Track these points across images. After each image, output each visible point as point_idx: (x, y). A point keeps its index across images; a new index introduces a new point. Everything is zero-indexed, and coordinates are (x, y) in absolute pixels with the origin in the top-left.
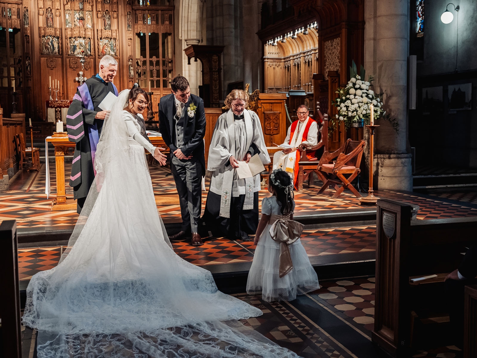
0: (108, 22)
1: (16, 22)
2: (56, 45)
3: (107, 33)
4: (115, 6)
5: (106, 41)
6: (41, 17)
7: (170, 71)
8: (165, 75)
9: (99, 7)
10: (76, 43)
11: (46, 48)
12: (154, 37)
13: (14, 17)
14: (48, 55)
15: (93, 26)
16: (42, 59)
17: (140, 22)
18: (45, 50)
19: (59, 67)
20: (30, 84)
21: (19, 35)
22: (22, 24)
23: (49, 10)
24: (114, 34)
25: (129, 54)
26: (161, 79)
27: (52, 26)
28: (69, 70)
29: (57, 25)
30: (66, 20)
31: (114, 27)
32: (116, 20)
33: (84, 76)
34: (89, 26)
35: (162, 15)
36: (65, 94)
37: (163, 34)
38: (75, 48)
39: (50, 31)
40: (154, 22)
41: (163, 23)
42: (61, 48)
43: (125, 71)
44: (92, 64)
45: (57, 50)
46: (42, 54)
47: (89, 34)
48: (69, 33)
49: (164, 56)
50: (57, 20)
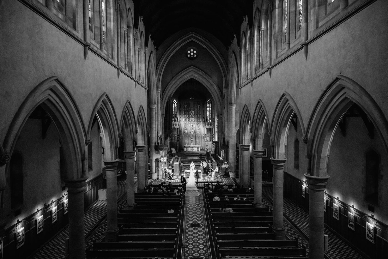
0: (199, 126)
1: (178, 127)
2: (187, 132)
3: (198, 129)
4: (200, 122)
5: (198, 130)
6: (183, 126)
7: (213, 137)
8: (212, 138)
9: (197, 122)
10: (191, 131)
11: (185, 133)
12: (210, 129)
13: (178, 125)
14: (185, 134)
15: (195, 127)
16: (184, 135)
17: (206, 125)
18: (184, 133)
19: (187, 137)
20: (181, 141)
21: (178, 129)
22: (179, 127)
23: (185, 124)
24: (200, 129)
25: (203, 133)
26: (211, 139)
27: (186, 127)
28: (189, 137)
29: (187, 127)
30: (189, 126)
31: (200, 127)
32: (200, 125)
33: (193, 139)
34: (194, 127)
35: (212, 124)
36: (188, 144)
37: (212, 128)
38: (191, 132)
39: (185, 129)
40: (210, 125)
41: (212, 125)
42: (188, 132)
43: (202, 137)
44: (195, 136)
45: (187, 133)
46: (183, 134)
47: (194, 129)
48: (190, 129)
49: (212, 133)
50: (187, 126)
